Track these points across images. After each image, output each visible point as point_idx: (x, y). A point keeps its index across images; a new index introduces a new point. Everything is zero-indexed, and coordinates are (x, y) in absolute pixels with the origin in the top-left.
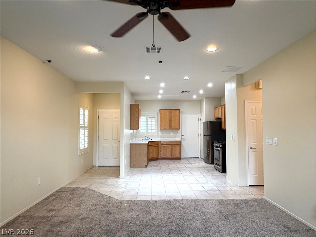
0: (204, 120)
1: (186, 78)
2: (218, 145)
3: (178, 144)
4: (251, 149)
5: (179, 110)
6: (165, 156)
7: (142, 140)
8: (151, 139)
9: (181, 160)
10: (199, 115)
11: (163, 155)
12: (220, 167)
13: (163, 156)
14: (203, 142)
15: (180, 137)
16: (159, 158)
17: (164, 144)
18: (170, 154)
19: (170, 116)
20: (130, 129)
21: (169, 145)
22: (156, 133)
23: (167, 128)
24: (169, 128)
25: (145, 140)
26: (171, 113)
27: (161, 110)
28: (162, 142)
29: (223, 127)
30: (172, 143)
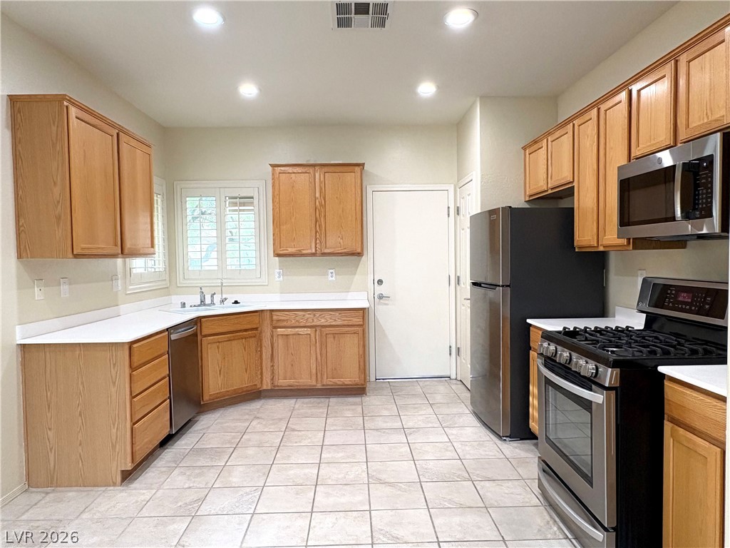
0: (474, 204)
6: (292, 382)
7: (183, 305)
8: (236, 302)
9: (366, 399)
10: (451, 189)
11: (281, 373)
13: (282, 382)
14: (469, 310)
15: (365, 290)
16: (265, 387)
17: (289, 324)
18: (314, 371)
19: (318, 195)
20: (20, 256)
21: (309, 329)
22: (263, 273)
23: (304, 252)
24: (314, 251)
25: (199, 306)
26: (322, 179)
27: (273, 166)
28: (275, 317)
29: (585, 236)
30: (323, 320)
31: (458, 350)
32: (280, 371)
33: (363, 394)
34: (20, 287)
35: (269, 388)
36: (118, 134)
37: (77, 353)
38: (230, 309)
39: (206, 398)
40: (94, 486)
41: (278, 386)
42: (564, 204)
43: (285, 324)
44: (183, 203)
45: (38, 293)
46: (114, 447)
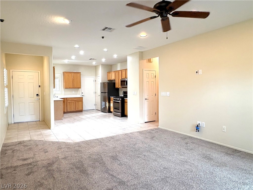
0: (100, 81)
1: (105, 50)
2: (119, 99)
3: (80, 100)
4: (146, 100)
5: (80, 73)
6: (70, 110)
10: (94, 77)
12: (120, 114)
13: (68, 110)
15: (80, 94)
16: (65, 112)
18: (74, 108)
19: (73, 78)
21: (73, 101)
22: (61, 91)
23: (70, 88)
24: (72, 87)
26: (74, 75)
28: (67, 99)
29: (117, 86)
30: (76, 99)
31: (96, 105)
32: (68, 108)
33: (82, 112)
42: (113, 82)
43: (69, 100)
46: (61, 115)
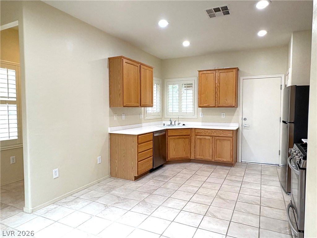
0: (289, 84)
6: (202, 157)
7: (164, 124)
9: (233, 168)
11: (198, 153)
16: (192, 158)
17: (201, 134)
18: (211, 154)
19: (217, 82)
20: (110, 107)
21: (210, 137)
22: (195, 113)
23: (210, 106)
24: (214, 105)
25: (169, 125)
26: (219, 75)
27: (199, 71)
28: (196, 131)
30: (215, 134)
33: (232, 166)
34: (110, 116)
35: (193, 159)
36: (140, 66)
37: (124, 137)
38: (181, 127)
39: (169, 159)
40: (127, 180)
41: (197, 158)
44: (167, 87)
45: (115, 118)
